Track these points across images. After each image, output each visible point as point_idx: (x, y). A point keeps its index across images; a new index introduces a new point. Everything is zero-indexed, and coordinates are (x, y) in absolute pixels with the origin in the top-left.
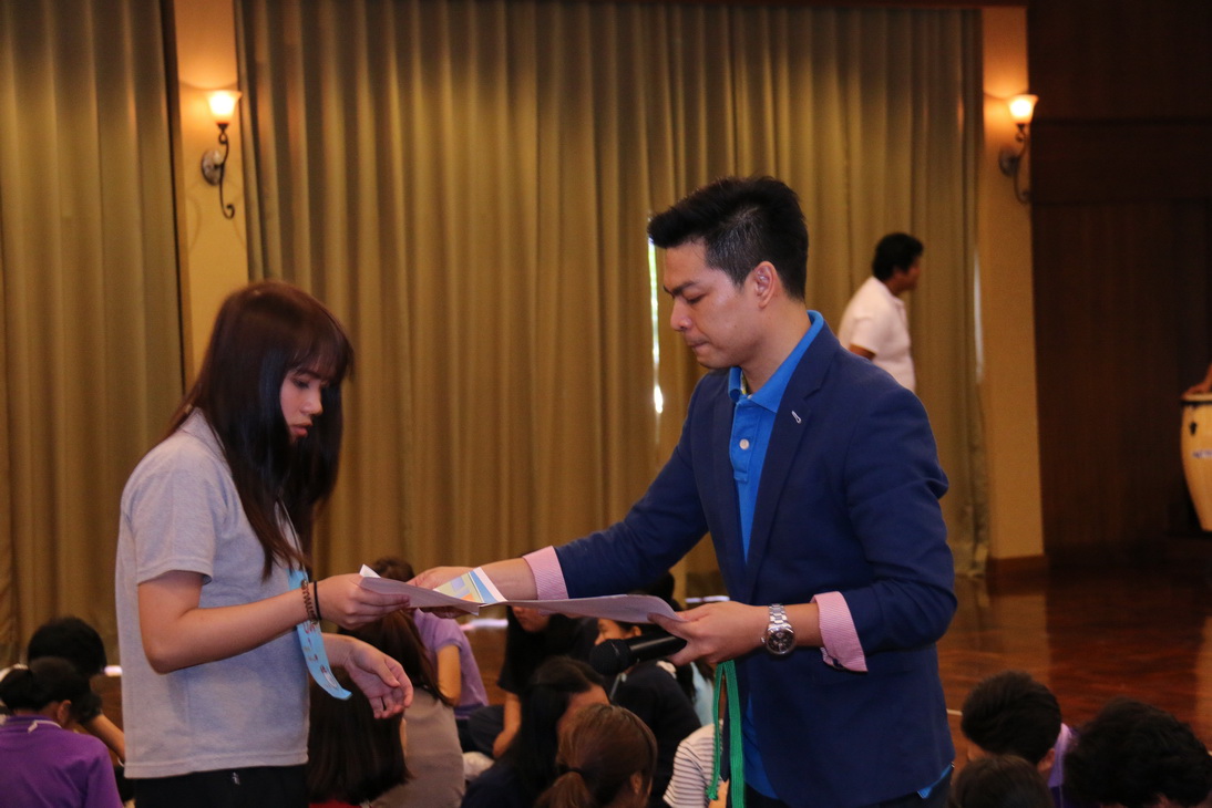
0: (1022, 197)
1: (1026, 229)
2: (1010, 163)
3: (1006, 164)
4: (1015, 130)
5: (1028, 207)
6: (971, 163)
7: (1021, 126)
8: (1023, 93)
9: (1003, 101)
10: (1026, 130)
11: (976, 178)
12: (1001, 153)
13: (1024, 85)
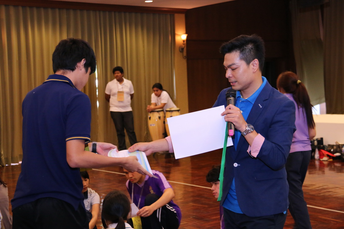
0: (185, 58)
1: (185, 65)
2: (182, 50)
3: (181, 50)
4: (183, 42)
5: (186, 59)
6: (173, 50)
7: (184, 41)
8: (184, 34)
9: (180, 35)
10: (185, 42)
11: (174, 53)
12: (180, 47)
13: (185, 32)
